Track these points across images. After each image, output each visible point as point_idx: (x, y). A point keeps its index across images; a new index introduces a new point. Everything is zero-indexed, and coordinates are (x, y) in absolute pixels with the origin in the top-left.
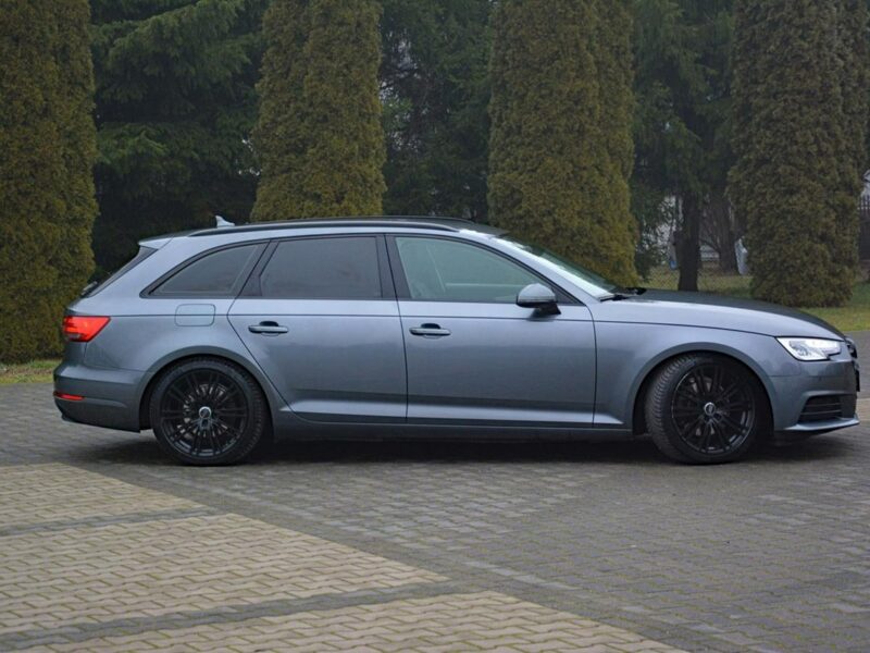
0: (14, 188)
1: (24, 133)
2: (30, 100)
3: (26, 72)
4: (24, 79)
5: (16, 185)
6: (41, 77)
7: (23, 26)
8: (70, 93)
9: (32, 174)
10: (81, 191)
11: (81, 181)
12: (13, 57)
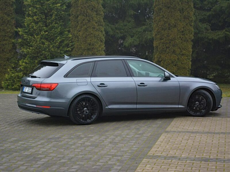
0: (165, 46)
1: (168, 32)
2: (170, 23)
3: (170, 16)
4: (169, 18)
5: (165, 45)
6: (174, 17)
7: (170, 4)
8: (184, 21)
9: (170, 42)
10: (186, 47)
11: (186, 44)
12: (167, 12)
